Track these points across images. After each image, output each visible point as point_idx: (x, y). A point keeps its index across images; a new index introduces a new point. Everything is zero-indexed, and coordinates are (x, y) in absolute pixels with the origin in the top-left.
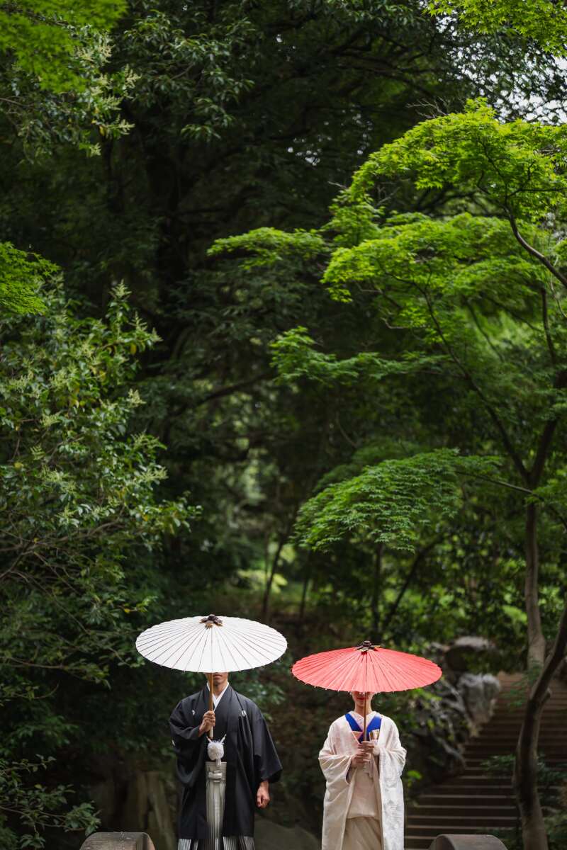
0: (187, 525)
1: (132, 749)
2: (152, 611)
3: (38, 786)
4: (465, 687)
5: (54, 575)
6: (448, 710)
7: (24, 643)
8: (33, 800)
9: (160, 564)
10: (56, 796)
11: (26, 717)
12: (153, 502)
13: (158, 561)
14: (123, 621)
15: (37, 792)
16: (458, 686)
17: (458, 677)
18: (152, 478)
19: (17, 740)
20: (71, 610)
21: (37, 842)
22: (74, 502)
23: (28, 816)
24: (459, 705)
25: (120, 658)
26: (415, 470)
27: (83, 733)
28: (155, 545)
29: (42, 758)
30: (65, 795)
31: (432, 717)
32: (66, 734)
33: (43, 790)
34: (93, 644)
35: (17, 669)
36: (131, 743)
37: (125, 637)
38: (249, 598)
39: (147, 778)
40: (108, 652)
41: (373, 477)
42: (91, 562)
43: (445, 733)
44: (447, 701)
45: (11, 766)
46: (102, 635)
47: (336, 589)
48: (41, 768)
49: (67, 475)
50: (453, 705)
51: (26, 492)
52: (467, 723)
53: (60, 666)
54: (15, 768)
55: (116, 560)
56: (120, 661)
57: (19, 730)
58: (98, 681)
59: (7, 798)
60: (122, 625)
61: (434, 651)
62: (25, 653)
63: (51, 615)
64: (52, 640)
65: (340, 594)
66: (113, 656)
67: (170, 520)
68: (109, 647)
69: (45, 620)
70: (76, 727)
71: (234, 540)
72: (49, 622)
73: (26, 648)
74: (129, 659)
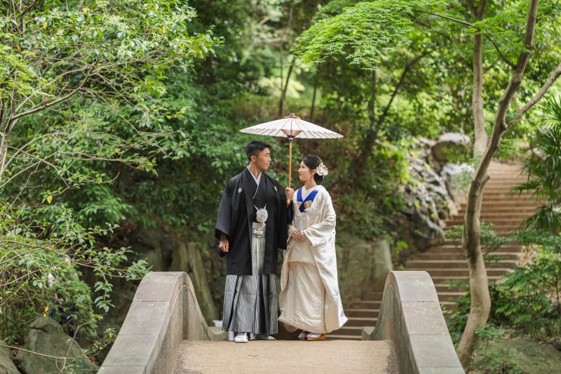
0: (213, 51)
1: (174, 225)
2: (188, 116)
3: (106, 248)
4: (448, 175)
5: (113, 90)
6: (432, 193)
7: (89, 142)
8: (102, 258)
9: (193, 79)
10: (119, 255)
11: (91, 199)
12: (187, 34)
13: (192, 77)
14: (165, 124)
15: (105, 253)
16: (442, 173)
17: (442, 166)
18: (186, 17)
19: (85, 216)
20: (124, 115)
21: (107, 287)
22: (128, 38)
23: (99, 269)
24: (442, 190)
25: (165, 153)
26: (382, 10)
27: (136, 211)
28: (189, 67)
29: (110, 225)
30: (125, 254)
31: (418, 199)
32: (123, 212)
33: (109, 251)
34: (143, 142)
35: (84, 162)
36: (173, 219)
37: (167, 137)
38: (268, 103)
39: (187, 247)
40: (156, 148)
41: (350, 16)
42: (141, 81)
43: (430, 212)
44: (432, 186)
45: (87, 231)
46: (150, 135)
47: (340, 94)
48: (109, 232)
49: (122, 18)
50: (436, 189)
51: (93, 32)
52: (447, 204)
53: (120, 160)
54: (90, 233)
55: (160, 80)
56: (164, 155)
57: (86, 209)
58: (148, 170)
59: (84, 257)
60: (165, 127)
61: (422, 145)
62: (89, 149)
63: (109, 120)
64: (111, 139)
65: (342, 99)
66: (159, 151)
67: (200, 48)
68: (156, 144)
69: (105, 123)
70: (130, 207)
71: (259, 51)
72: (107, 126)
73: (90, 146)
74: (171, 153)
